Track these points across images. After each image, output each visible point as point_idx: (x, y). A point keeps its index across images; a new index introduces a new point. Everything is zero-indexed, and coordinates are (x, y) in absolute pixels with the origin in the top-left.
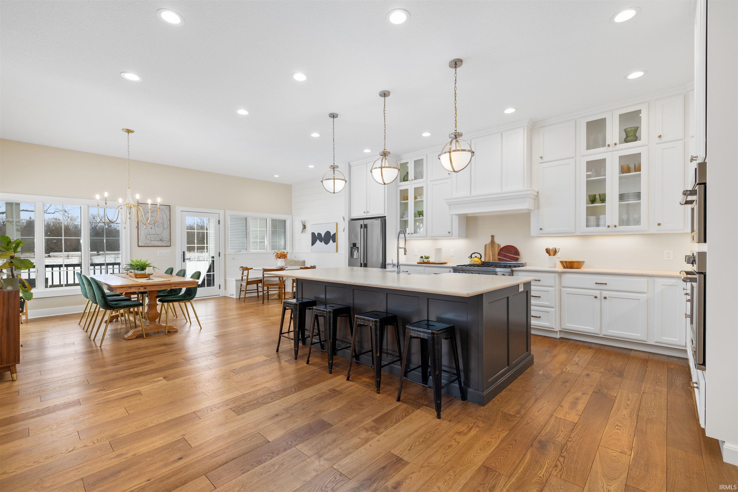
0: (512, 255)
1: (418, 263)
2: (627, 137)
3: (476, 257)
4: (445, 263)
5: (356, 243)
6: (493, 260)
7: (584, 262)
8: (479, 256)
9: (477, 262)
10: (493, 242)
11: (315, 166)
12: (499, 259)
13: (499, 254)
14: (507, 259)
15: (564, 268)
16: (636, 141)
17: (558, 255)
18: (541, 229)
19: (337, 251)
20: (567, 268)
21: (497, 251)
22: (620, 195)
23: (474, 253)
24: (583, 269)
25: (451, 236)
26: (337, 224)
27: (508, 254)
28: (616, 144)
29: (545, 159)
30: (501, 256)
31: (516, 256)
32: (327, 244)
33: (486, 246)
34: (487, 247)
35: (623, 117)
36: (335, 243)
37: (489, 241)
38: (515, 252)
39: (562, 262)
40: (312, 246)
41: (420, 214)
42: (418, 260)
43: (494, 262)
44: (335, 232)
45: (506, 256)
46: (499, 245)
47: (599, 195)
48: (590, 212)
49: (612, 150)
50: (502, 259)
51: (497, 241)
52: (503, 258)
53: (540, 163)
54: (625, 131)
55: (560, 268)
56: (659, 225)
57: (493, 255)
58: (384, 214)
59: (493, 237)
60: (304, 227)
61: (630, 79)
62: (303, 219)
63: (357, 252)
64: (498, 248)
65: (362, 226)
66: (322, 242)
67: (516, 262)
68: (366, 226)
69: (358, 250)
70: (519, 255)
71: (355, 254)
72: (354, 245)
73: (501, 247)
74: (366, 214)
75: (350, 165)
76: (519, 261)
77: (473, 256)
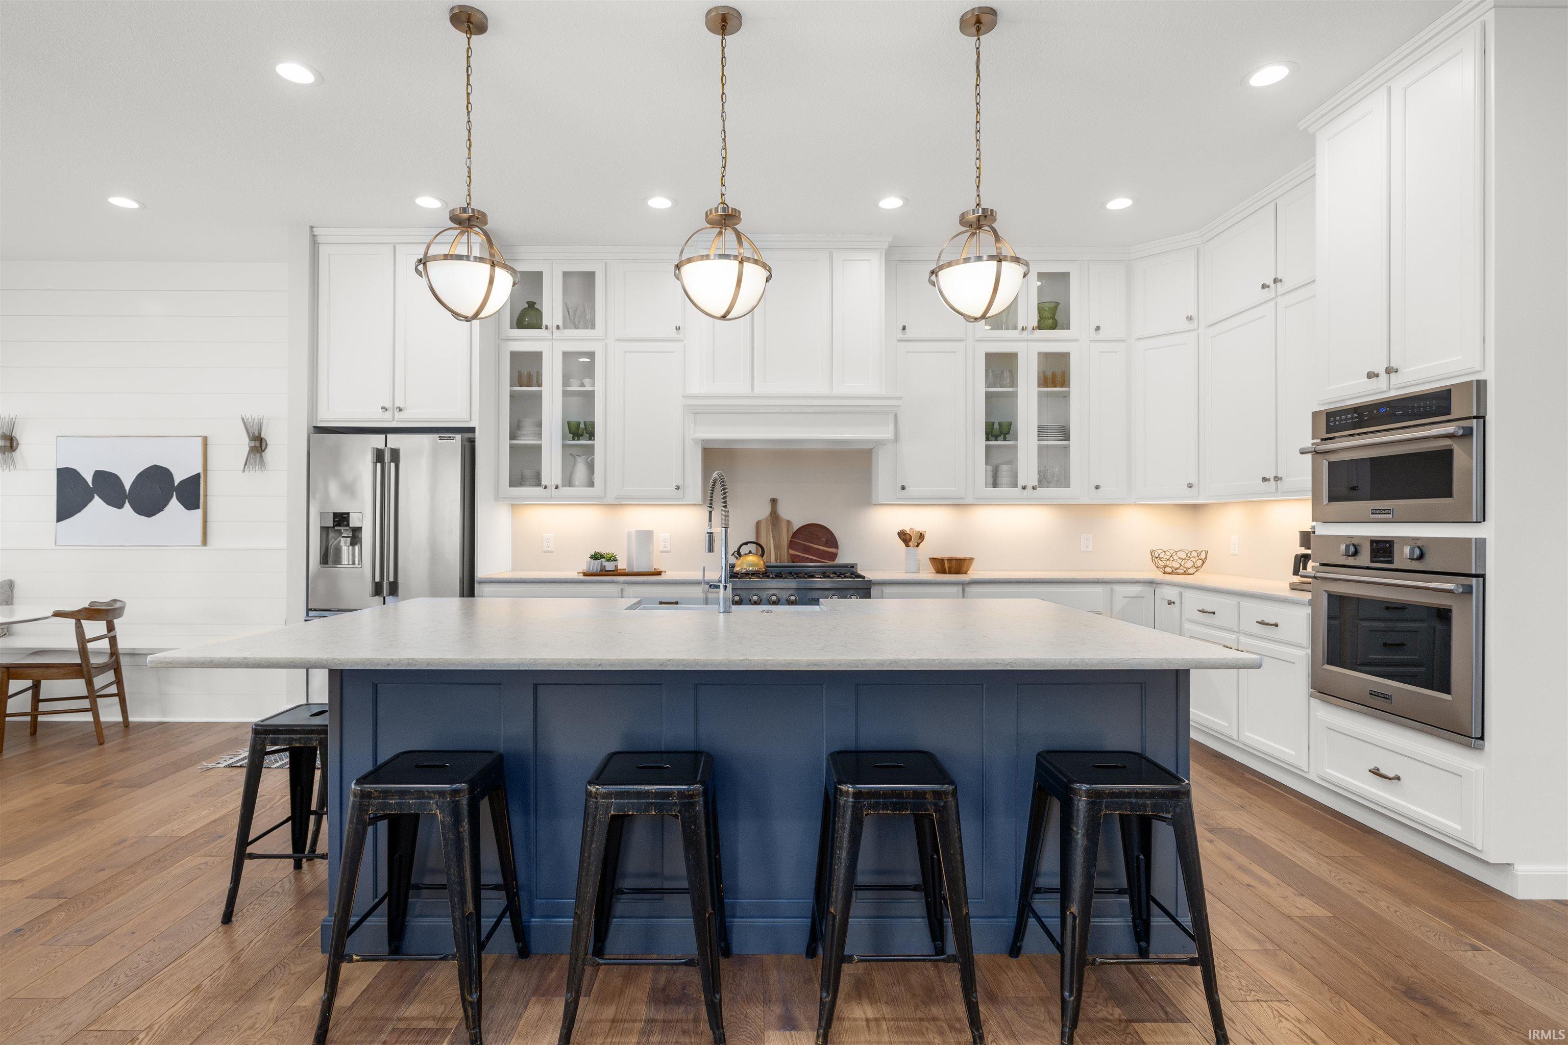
0: (821, 547)
1: (585, 574)
2: (1041, 318)
3: (750, 552)
4: (659, 573)
5: (348, 514)
6: (776, 560)
7: (971, 559)
8: (759, 551)
9: (756, 565)
10: (774, 517)
11: (143, 205)
12: (794, 558)
13: (792, 545)
14: (811, 557)
15: (938, 572)
16: (1054, 329)
18: (903, 488)
19: (205, 542)
20: (950, 573)
21: (785, 539)
22: (1039, 427)
23: (746, 544)
24: (974, 573)
25: (682, 497)
26: (205, 439)
27: (812, 545)
28: (1033, 330)
29: (910, 333)
30: (796, 550)
31: (830, 550)
32: (148, 514)
33: (758, 524)
34: (763, 527)
35: (1045, 280)
36: (198, 513)
37: (764, 512)
38: (827, 540)
39: (934, 560)
41: (583, 430)
42: (584, 563)
43: (779, 564)
44: (199, 469)
45: (807, 550)
46: (789, 523)
47: (1000, 424)
48: (992, 459)
49: (1026, 338)
50: (799, 556)
51: (785, 512)
52: (802, 555)
53: (899, 341)
54: (1040, 306)
55: (928, 574)
56: (1097, 487)
57: (777, 547)
58: (468, 419)
59: (774, 501)
60: (10, 445)
61: (1110, 210)
63: (353, 544)
64: (788, 530)
65: (379, 456)
66: (120, 506)
67: (829, 563)
68: (395, 455)
69: (356, 536)
70: (837, 548)
71: (346, 550)
72: (341, 519)
73: (795, 529)
74: (388, 415)
75: (314, 237)
76: (840, 560)
77: (743, 551)
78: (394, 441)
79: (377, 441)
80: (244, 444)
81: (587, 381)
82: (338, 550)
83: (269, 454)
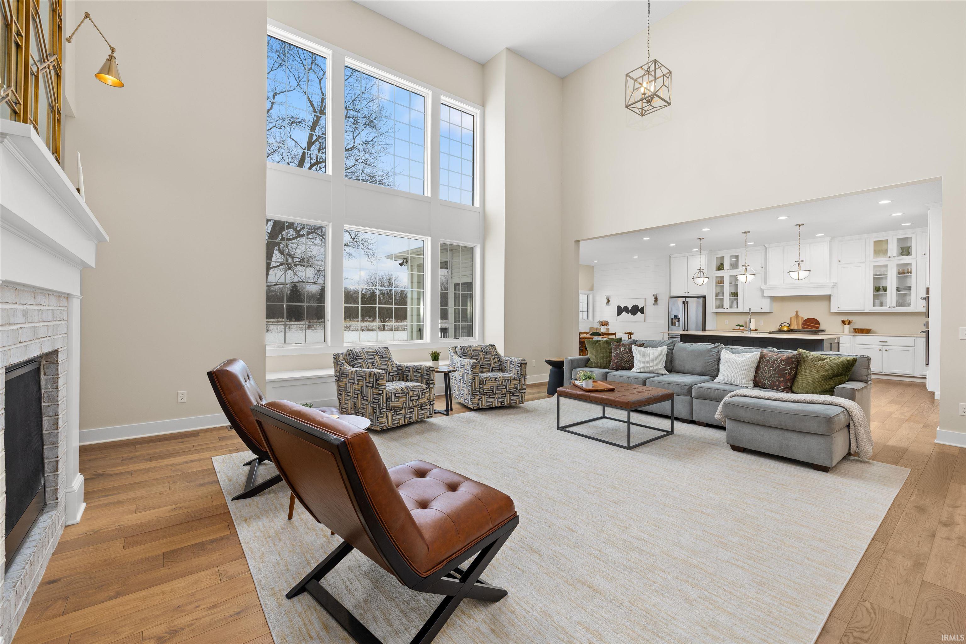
0: (814, 325)
2: (902, 252)
3: (785, 325)
6: (798, 328)
7: (871, 329)
8: (788, 325)
10: (797, 316)
12: (803, 327)
14: (810, 328)
15: (856, 333)
17: (852, 324)
18: (838, 308)
19: (645, 321)
20: (859, 333)
21: (801, 323)
22: (897, 288)
23: (784, 323)
26: (645, 299)
27: (811, 324)
28: (895, 257)
29: (842, 262)
30: (804, 325)
31: (817, 325)
32: (634, 315)
34: (792, 319)
35: (900, 240)
36: (643, 315)
37: (794, 314)
38: (816, 323)
39: (854, 329)
40: (618, 315)
41: (735, 294)
44: (644, 305)
45: (808, 325)
46: (802, 318)
47: (883, 287)
48: (876, 297)
49: (892, 260)
51: (800, 314)
52: (806, 327)
53: (839, 264)
54: (902, 248)
55: (853, 333)
56: (924, 307)
57: (798, 325)
58: (704, 294)
59: (797, 312)
60: (608, 301)
62: (608, 294)
63: (678, 321)
64: (802, 320)
65: (684, 303)
66: (629, 313)
67: (817, 329)
68: (687, 302)
69: (679, 320)
70: (819, 325)
71: (677, 323)
72: (676, 316)
73: (804, 319)
74: (686, 294)
75: (670, 257)
76: (820, 329)
77: (782, 325)
78: (687, 299)
79: (683, 299)
80: (653, 300)
81: (737, 282)
82: (675, 323)
83: (658, 302)
